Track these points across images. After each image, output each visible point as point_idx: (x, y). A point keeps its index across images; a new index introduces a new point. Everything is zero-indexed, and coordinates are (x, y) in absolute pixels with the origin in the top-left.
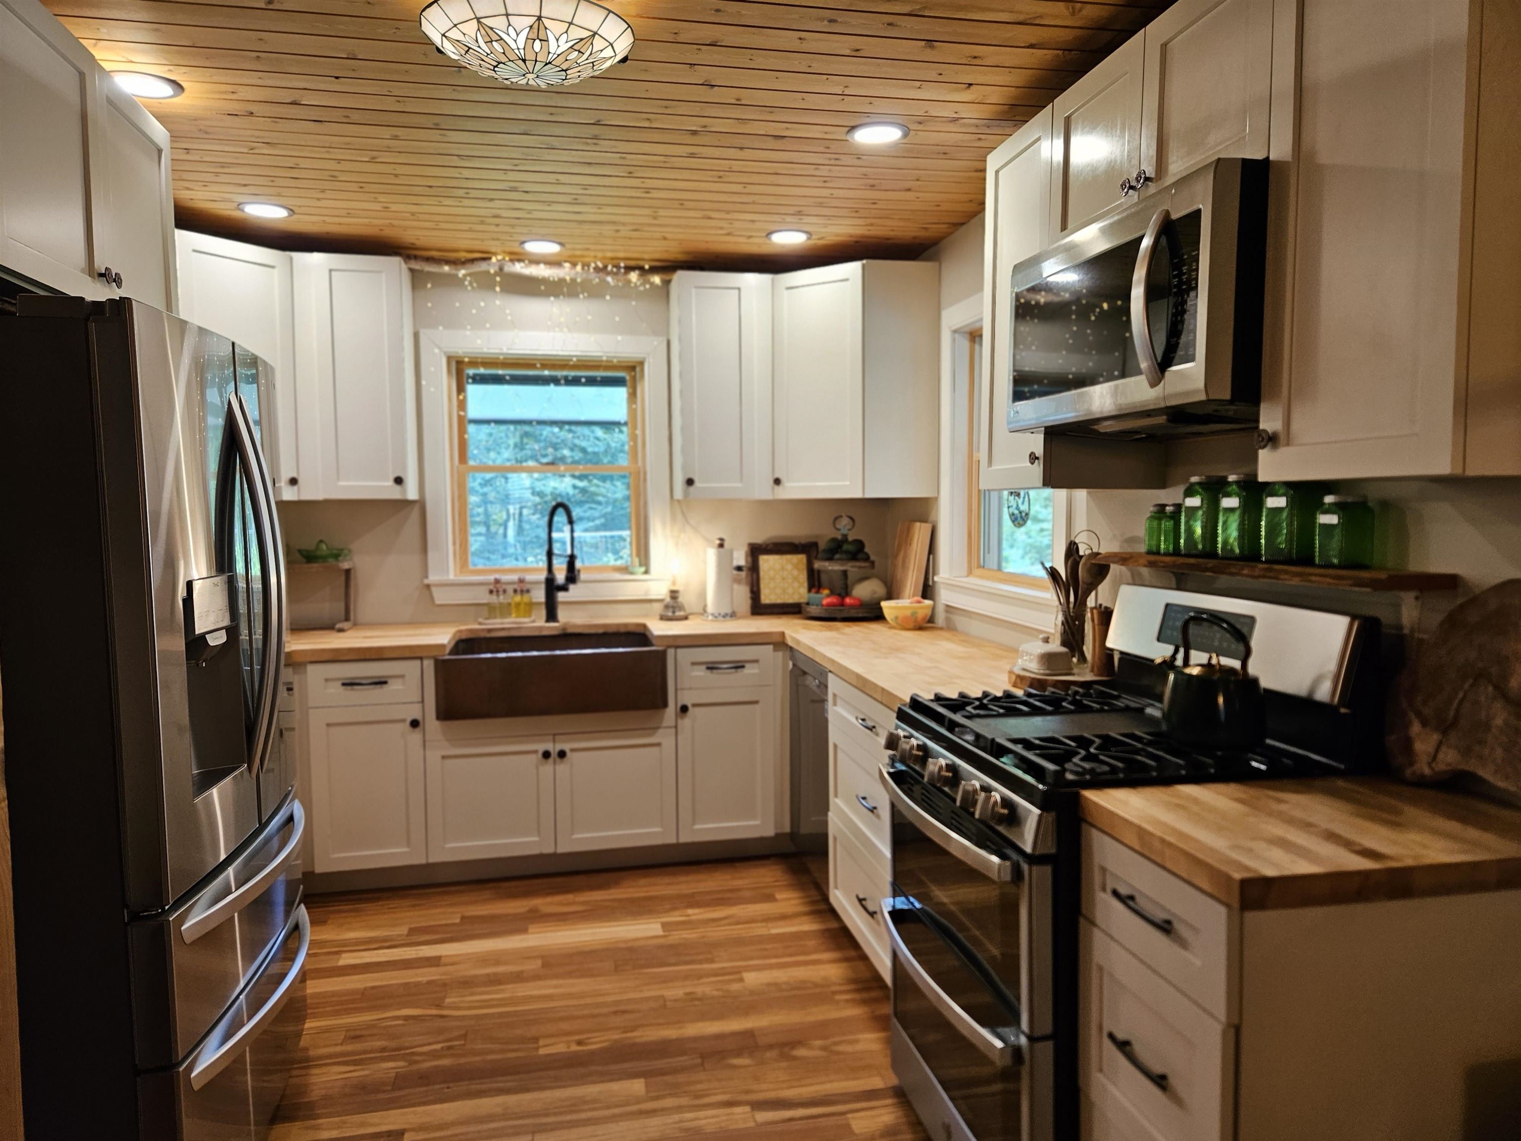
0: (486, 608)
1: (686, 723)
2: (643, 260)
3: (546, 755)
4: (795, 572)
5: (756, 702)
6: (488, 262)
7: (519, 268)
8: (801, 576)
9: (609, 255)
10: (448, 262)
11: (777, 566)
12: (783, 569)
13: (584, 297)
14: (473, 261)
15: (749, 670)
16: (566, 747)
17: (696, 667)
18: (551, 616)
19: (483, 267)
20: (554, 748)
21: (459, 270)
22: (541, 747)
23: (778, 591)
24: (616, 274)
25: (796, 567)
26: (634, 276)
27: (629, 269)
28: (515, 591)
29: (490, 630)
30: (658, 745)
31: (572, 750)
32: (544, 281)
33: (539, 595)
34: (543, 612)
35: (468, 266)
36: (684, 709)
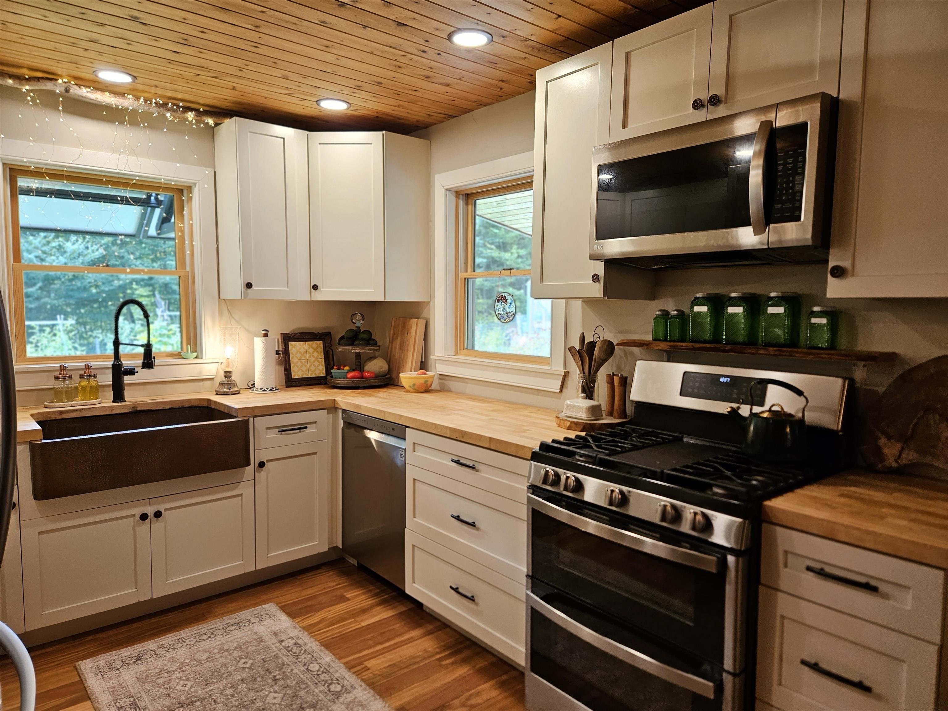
0: (52, 392)
1: (262, 474)
2: (199, 104)
3: (144, 517)
4: (316, 354)
5: (315, 453)
6: (54, 82)
7: (85, 92)
8: (320, 357)
9: (169, 94)
10: (11, 76)
11: (302, 350)
12: (306, 352)
13: (144, 127)
14: (38, 79)
15: (311, 429)
16: (161, 508)
17: (269, 431)
18: (118, 396)
19: (49, 86)
20: (150, 510)
21: (23, 85)
22: (138, 511)
23: (304, 369)
24: (175, 111)
25: (315, 350)
26: (191, 116)
27: (187, 109)
28: (82, 377)
29: (61, 413)
30: (241, 495)
31: (166, 510)
32: (108, 108)
33: (107, 379)
34: (110, 394)
35: (33, 83)
36: (262, 465)
